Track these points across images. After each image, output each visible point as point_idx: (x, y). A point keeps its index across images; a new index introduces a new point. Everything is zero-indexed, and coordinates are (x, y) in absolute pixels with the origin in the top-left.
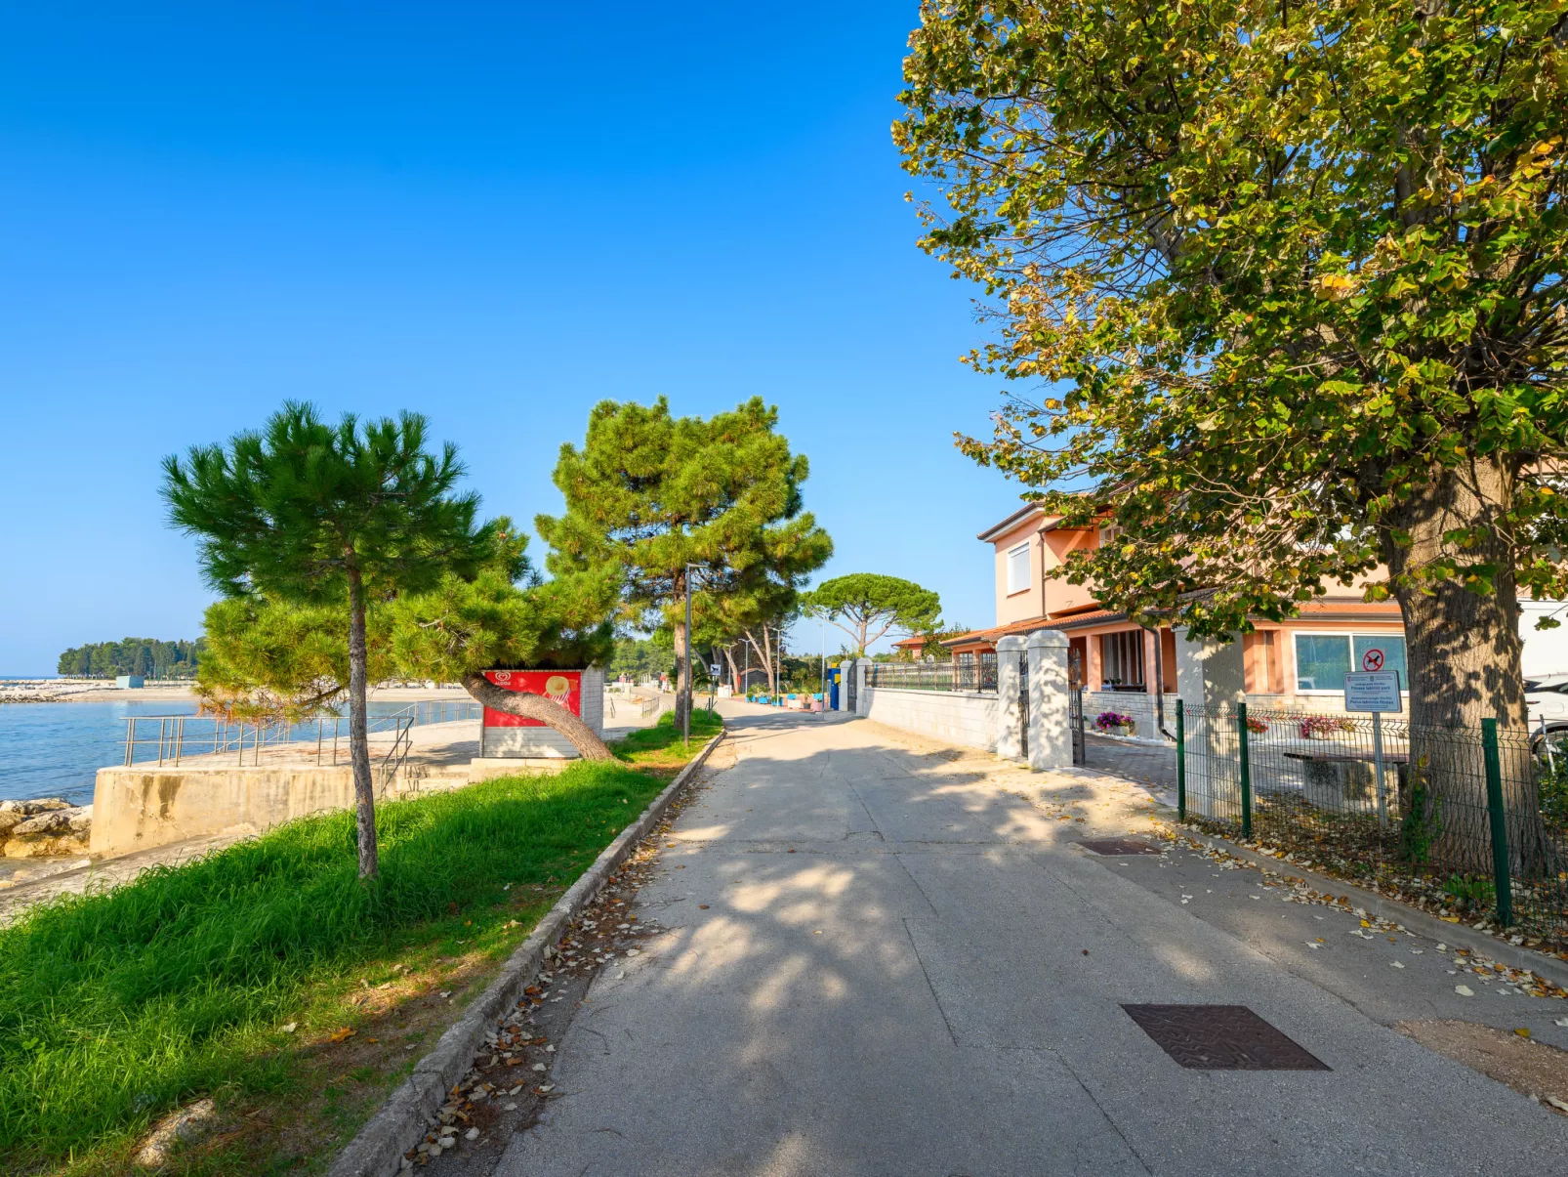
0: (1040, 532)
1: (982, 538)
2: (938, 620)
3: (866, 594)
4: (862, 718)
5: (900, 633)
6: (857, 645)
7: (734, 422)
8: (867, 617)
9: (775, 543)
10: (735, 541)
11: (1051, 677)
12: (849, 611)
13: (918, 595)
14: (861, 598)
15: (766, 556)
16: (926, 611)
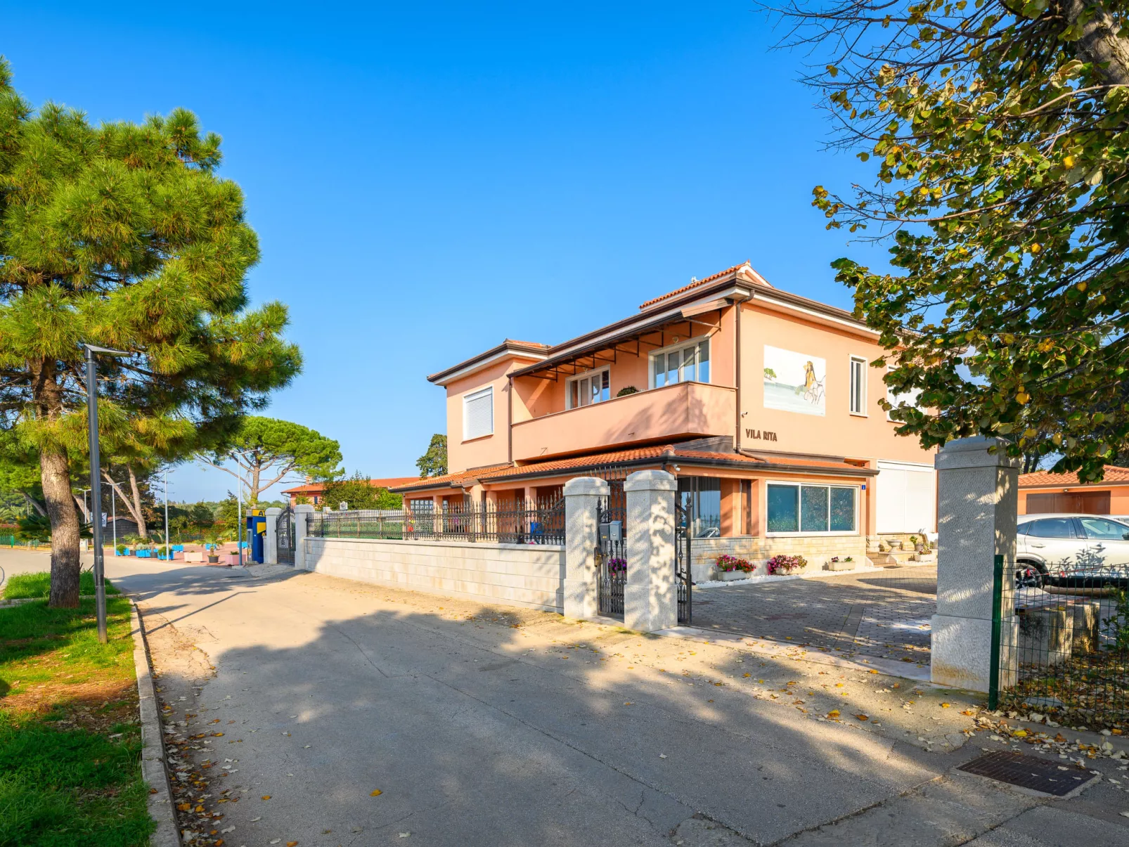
0: (509, 376)
1: (432, 380)
2: (338, 468)
3: (260, 438)
4: (305, 572)
5: (297, 479)
6: (249, 492)
7: (147, 140)
8: (260, 463)
9: (229, 341)
10: (163, 327)
11: (659, 525)
12: (239, 456)
13: (317, 442)
14: (253, 442)
15: (212, 356)
16: (325, 459)
